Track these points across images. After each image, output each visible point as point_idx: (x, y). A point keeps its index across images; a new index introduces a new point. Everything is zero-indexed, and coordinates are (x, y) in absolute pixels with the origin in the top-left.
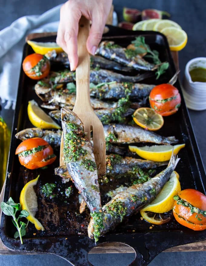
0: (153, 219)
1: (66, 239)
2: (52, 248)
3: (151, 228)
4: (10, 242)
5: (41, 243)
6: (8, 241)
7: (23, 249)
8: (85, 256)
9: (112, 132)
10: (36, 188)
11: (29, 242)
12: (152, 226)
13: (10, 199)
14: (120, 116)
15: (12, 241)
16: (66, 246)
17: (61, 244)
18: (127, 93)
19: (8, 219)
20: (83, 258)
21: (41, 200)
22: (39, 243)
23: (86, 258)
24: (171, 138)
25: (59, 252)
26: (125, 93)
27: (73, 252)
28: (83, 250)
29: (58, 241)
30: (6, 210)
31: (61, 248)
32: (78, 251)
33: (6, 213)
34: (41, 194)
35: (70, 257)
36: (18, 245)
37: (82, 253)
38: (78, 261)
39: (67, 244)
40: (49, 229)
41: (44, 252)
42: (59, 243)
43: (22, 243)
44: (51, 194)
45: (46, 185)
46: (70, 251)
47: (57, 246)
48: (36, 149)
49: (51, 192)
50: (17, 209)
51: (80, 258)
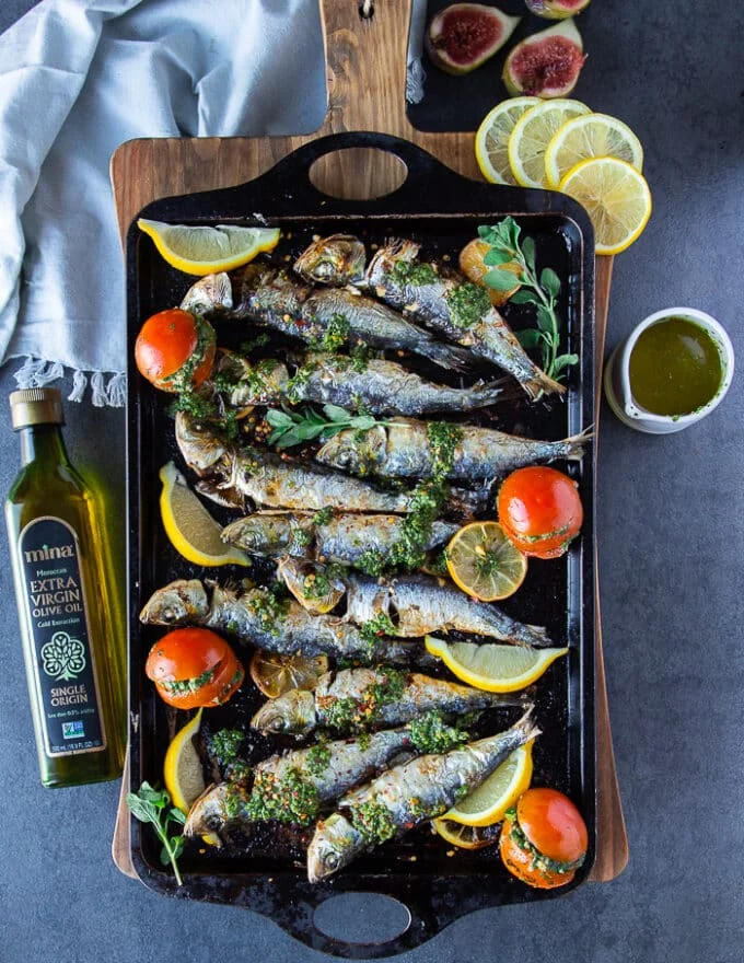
0: (458, 837)
1: (270, 880)
2: (241, 897)
3: (450, 854)
4: (155, 878)
5: (218, 885)
6: (150, 877)
7: (184, 895)
8: (309, 916)
9: (385, 608)
10: (198, 741)
11: (195, 883)
12: (453, 850)
13: (145, 785)
14: (411, 554)
15: (159, 877)
16: (269, 894)
17: (261, 890)
18: (440, 470)
19: (145, 829)
20: (304, 920)
21: (212, 771)
22: (214, 885)
23: (309, 920)
24: (536, 629)
25: (257, 906)
26: (434, 470)
27: (284, 908)
28: (303, 904)
29: (254, 883)
30: (140, 809)
31: (260, 898)
32: (295, 905)
33: (141, 816)
34: (210, 755)
35: (278, 916)
36: (172, 886)
37: (302, 909)
38: (295, 925)
39: (272, 891)
40: (231, 841)
41: (225, 903)
42: (256, 887)
43: (180, 884)
44: (233, 757)
45: (220, 734)
46: (279, 905)
47: (253, 893)
48: (197, 682)
49: (234, 754)
50: (162, 806)
51: (298, 918)
